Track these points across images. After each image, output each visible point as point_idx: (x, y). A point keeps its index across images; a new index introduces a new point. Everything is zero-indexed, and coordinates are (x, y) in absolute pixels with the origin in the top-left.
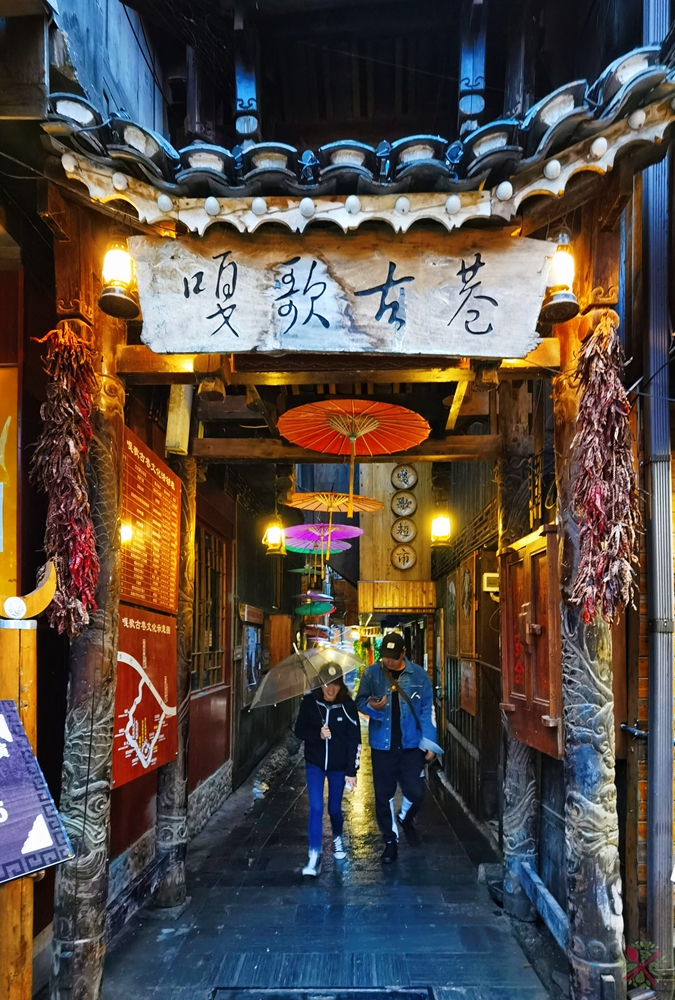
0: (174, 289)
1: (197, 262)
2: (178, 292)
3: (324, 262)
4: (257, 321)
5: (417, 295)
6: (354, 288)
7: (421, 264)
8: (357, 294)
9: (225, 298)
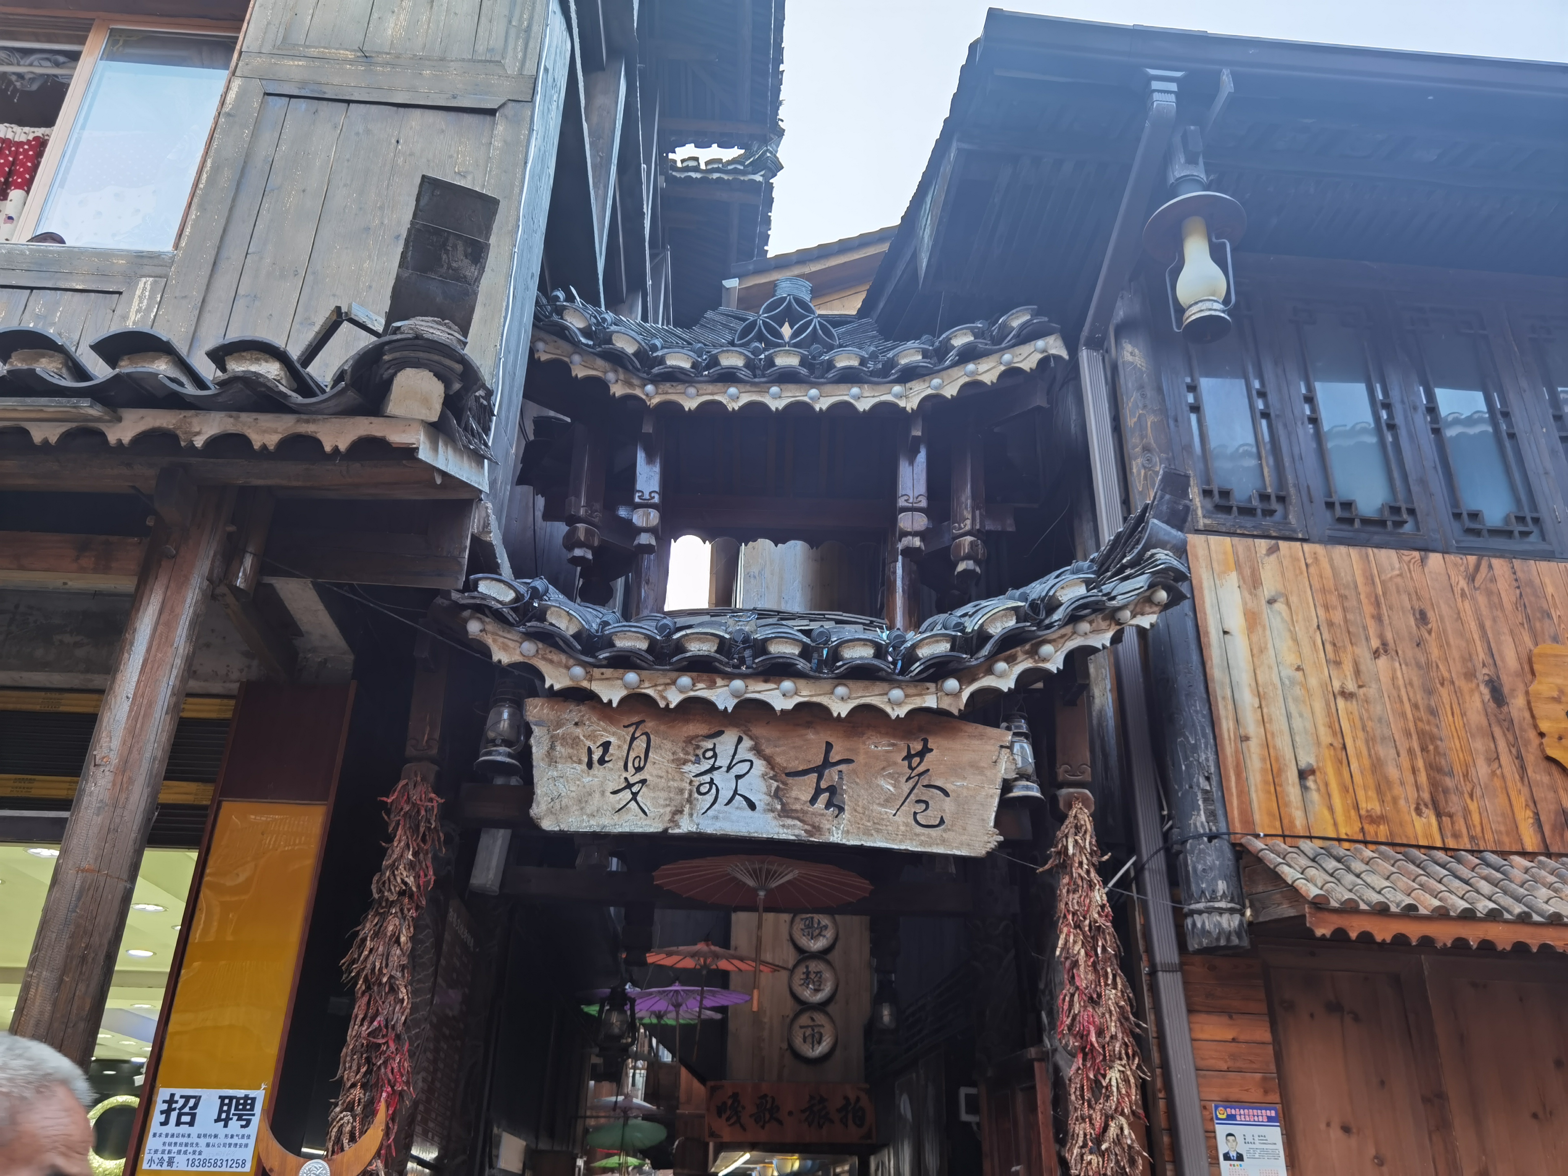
0: (575, 759)
1: (605, 730)
2: (580, 762)
3: (751, 738)
4: (671, 799)
5: (858, 780)
6: (785, 768)
7: (862, 746)
8: (788, 775)
9: (634, 771)
